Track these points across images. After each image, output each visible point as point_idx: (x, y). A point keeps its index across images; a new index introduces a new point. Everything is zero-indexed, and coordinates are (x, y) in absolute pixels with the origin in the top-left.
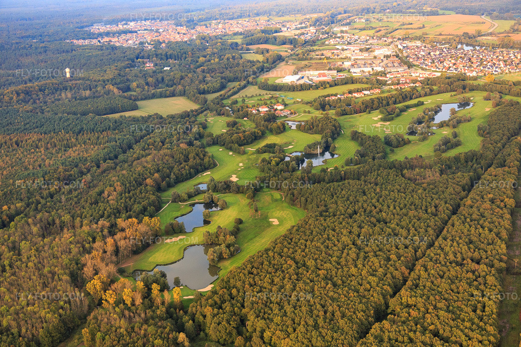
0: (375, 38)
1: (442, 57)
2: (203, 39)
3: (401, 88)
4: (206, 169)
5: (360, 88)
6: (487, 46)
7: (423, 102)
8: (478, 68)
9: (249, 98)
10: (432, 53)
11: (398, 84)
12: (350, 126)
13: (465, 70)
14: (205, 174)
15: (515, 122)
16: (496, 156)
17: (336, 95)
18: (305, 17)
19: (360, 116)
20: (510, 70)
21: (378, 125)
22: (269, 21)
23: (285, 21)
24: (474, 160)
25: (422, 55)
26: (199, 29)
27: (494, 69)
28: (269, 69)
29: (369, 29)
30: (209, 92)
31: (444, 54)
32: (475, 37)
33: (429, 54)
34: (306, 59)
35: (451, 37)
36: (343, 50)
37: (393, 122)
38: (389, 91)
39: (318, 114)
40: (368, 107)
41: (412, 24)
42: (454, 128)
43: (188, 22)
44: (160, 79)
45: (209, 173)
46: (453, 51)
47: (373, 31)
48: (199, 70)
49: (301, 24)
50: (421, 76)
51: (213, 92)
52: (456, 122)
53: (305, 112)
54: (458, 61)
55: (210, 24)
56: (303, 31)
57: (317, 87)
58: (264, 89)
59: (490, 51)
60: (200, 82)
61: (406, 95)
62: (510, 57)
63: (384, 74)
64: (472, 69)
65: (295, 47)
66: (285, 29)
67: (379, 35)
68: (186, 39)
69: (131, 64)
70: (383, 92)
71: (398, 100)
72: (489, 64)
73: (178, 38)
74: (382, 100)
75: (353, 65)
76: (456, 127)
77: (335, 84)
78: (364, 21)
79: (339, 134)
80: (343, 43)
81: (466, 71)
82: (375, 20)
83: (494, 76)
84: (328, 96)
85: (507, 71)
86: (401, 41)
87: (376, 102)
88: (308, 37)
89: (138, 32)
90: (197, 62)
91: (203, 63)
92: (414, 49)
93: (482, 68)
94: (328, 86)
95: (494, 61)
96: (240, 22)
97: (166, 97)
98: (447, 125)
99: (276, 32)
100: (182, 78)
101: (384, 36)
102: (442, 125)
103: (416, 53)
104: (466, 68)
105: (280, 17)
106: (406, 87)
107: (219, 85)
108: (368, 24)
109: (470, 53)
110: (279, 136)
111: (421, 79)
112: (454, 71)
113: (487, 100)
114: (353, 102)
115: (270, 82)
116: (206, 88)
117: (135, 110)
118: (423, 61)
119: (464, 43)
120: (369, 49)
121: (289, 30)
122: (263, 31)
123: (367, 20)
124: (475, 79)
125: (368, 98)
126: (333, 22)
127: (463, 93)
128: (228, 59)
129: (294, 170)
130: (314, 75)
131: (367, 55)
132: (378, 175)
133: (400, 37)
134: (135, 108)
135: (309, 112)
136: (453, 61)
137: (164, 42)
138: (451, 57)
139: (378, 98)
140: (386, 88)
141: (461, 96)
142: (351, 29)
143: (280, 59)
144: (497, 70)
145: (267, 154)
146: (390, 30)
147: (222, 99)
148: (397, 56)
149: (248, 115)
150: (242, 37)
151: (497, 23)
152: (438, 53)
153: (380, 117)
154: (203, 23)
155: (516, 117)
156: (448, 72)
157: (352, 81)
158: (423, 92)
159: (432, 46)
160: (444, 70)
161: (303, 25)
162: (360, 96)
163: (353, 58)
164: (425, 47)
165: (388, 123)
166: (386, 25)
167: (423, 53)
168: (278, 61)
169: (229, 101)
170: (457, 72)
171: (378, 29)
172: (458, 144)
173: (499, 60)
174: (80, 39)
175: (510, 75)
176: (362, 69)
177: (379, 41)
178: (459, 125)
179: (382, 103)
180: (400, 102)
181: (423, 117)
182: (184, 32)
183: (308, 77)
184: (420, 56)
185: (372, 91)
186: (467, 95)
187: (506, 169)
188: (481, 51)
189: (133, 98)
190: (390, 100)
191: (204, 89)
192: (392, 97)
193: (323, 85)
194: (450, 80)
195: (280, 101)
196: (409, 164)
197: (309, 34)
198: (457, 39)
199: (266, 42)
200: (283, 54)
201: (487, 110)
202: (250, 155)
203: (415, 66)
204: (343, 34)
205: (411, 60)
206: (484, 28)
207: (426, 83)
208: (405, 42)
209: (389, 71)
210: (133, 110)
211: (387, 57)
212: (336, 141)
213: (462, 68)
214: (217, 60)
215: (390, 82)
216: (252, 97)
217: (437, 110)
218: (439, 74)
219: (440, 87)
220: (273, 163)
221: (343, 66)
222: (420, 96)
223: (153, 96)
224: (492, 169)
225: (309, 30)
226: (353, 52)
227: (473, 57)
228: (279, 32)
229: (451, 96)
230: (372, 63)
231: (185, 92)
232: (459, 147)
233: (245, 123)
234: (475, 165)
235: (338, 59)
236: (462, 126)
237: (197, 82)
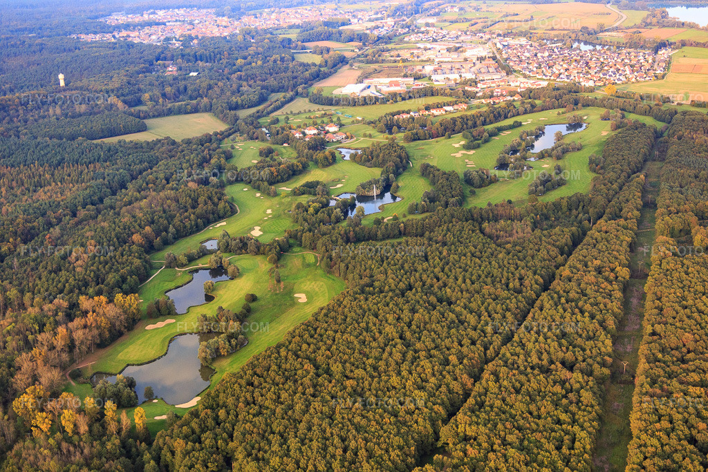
0: (468, 33)
1: (551, 60)
2: (248, 34)
3: (494, 102)
4: (220, 218)
5: (440, 102)
6: (611, 44)
7: (521, 122)
8: (597, 75)
9: (295, 114)
10: (539, 55)
11: (491, 97)
12: (422, 156)
13: (579, 78)
14: (218, 225)
15: (639, 153)
16: (610, 202)
17: (408, 112)
18: (383, 4)
19: (437, 142)
20: (638, 78)
21: (459, 155)
22: (336, 9)
23: (358, 10)
24: (580, 207)
25: (525, 57)
26: (245, 19)
27: (618, 77)
28: (326, 76)
29: (463, 21)
30: (243, 107)
31: (554, 56)
32: (596, 33)
33: (536, 55)
34: (377, 62)
35: (566, 32)
36: (426, 49)
37: (479, 150)
38: (479, 107)
39: (382, 138)
40: (448, 129)
41: (517, 14)
42: (558, 159)
43: (233, 10)
44: (182, 88)
45: (225, 223)
46: (566, 51)
47: (467, 24)
48: (234, 77)
49: (377, 13)
50: (522, 85)
51: (249, 107)
52: (561, 151)
53: (365, 136)
54: (572, 66)
55: (261, 14)
56: (378, 23)
57: (385, 101)
58: (316, 103)
59: (614, 52)
60: (233, 93)
61: (499, 113)
62: (639, 60)
63: (474, 83)
64: (589, 76)
65: (364, 44)
66: (356, 20)
67: (474, 30)
68: (226, 34)
69: (146, 68)
70: (470, 108)
71: (488, 120)
72: (612, 70)
73: (216, 32)
74: (467, 120)
75: (435, 71)
76: (560, 159)
77: (409, 96)
78: (457, 10)
79: (405, 168)
80: (428, 41)
81: (581, 80)
82: (471, 9)
83: (616, 87)
84: (398, 113)
85: (634, 80)
86: (502, 38)
87: (458, 123)
88: (383, 32)
89: (167, 24)
90: (234, 65)
91: (241, 67)
92: (516, 49)
93: (602, 76)
94: (399, 99)
95: (618, 66)
96: (299, 11)
97: (187, 113)
98: (550, 156)
99: (343, 24)
100: (210, 87)
101: (480, 30)
102: (542, 156)
103: (519, 54)
104: (581, 75)
105: (352, 4)
106: (502, 101)
107: (256, 97)
108: (461, 14)
109: (588, 54)
110: (326, 169)
111: (522, 90)
112: (566, 80)
113: (605, 120)
114: (429, 122)
115: (325, 94)
116: (240, 102)
117: (143, 131)
118: (526, 65)
119: (582, 41)
120: (459, 48)
121: (360, 21)
122: (326, 24)
123: (461, 9)
124: (592, 90)
125: (449, 117)
126: (417, 12)
127: (574, 109)
128: (275, 61)
129: (338, 220)
130: (383, 85)
131: (456, 56)
132: (448, 230)
133: (501, 32)
134: (143, 128)
135: (370, 136)
136: (565, 66)
137: (197, 37)
138: (563, 60)
139: (461, 118)
140: (475, 102)
141: (570, 115)
142: (439, 21)
143: (343, 61)
144: (621, 78)
145: (306, 196)
146: (489, 23)
147: (259, 117)
148: (494, 58)
149: (288, 139)
150: (298, 30)
151: (626, 14)
152: (546, 54)
153: (463, 143)
154: (252, 12)
155: (640, 146)
156: (558, 80)
157: (431, 92)
158: (521, 109)
159: (540, 45)
160: (552, 78)
161: (379, 16)
162: (440, 113)
163: (437, 60)
164: (531, 46)
165: (472, 152)
166: (484, 16)
167: (527, 54)
168: (340, 64)
169: (267, 120)
170: (569, 81)
171: (473, 22)
172: (561, 183)
173: (625, 65)
174: (91, 33)
175: (638, 85)
176: (446, 76)
177: (474, 38)
178: (565, 154)
179: (467, 124)
180: (491, 123)
181: (519, 144)
182: (224, 24)
183: (376, 86)
185: (456, 107)
186: (578, 113)
187: (622, 222)
188: (602, 52)
189: (142, 115)
190: (477, 119)
191: (237, 102)
192: (481, 115)
193: (394, 97)
194: (559, 92)
195: (335, 119)
196: (493, 213)
197: (385, 28)
198: (573, 36)
199: (329, 37)
200: (348, 55)
201: (605, 133)
202: (283, 198)
203: (515, 71)
204: (428, 28)
205: (511, 64)
206: (607, 22)
207: (527, 96)
208: (506, 39)
209: (481, 78)
210: (139, 131)
211: (481, 59)
212: (401, 178)
213: (576, 75)
214: (259, 63)
215: (480, 94)
216: (298, 114)
217: (539, 134)
218: (544, 84)
219: (544, 102)
220: (311, 210)
221: (423, 72)
222: (518, 114)
223: (170, 112)
224: (602, 221)
225: (386, 23)
226: (438, 52)
227: (591, 59)
228: (347, 25)
229: (559, 114)
230: (460, 67)
231: (211, 106)
232: (563, 187)
233: (284, 151)
234: (581, 215)
235: (417, 61)
236: (568, 156)
237: (228, 93)
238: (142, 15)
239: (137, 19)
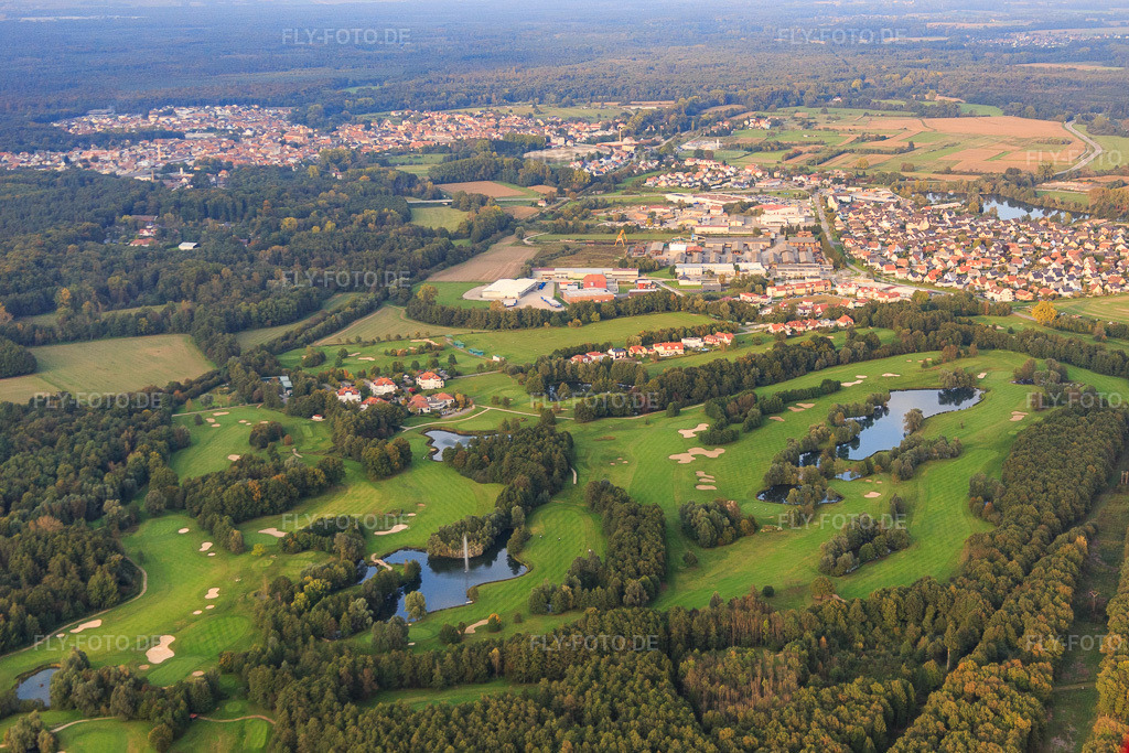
0: (776, 175)
1: (934, 239)
2: (337, 162)
3: (793, 331)
5: (677, 327)
6: (1063, 206)
7: (838, 383)
8: (1022, 276)
9: (365, 344)
10: (909, 226)
11: (789, 318)
12: (604, 458)
13: (984, 280)
14: (81, 628)
15: (1083, 474)
17: (603, 349)
18: (624, 108)
19: (647, 423)
20: (1107, 287)
21: (685, 458)
22: (530, 116)
23: (572, 120)
24: (928, 617)
25: (881, 229)
26: (345, 132)
27: (1065, 281)
28: (462, 257)
29: (773, 149)
30: (261, 323)
31: (940, 230)
32: (1034, 182)
33: (903, 228)
34: (574, 230)
35: (973, 178)
36: (682, 206)
37: (734, 448)
38: (758, 342)
39: (530, 408)
40: (677, 392)
41: (884, 138)
42: (902, 479)
43: (328, 112)
44: (147, 277)
45: (97, 623)
46: (967, 221)
47: (779, 155)
49: (606, 127)
50: (860, 295)
51: (274, 324)
52: (913, 460)
53: (496, 401)
54: (973, 254)
55: (380, 121)
56: (604, 148)
57: (562, 320)
58: (419, 320)
59: (1065, 226)
60: (247, 293)
61: (794, 359)
62: (1115, 245)
63: (760, 284)
64: (1005, 278)
65: (561, 192)
66: (561, 141)
67: (789, 167)
68: (292, 161)
70: (737, 344)
71: (768, 374)
72: (1054, 265)
73: (274, 155)
74: (722, 373)
75: (689, 254)
76: (909, 478)
77: (616, 310)
78: (767, 126)
79: (556, 489)
80: (692, 189)
81: (987, 286)
82: (795, 125)
83: (1060, 304)
84: (583, 350)
85: (1098, 290)
86: (843, 187)
87: (700, 381)
88: (607, 166)
89: (187, 136)
90: (278, 229)
91: (291, 233)
92: (865, 211)
93: (1032, 278)
94: (595, 316)
95: (1069, 257)
96: (457, 117)
97: (138, 334)
98: (886, 469)
99: (534, 147)
100: (204, 277)
101: (802, 169)
102: (867, 470)
103: (869, 223)
104: (989, 275)
105: (565, 106)
106: (810, 328)
107: (293, 302)
108: (773, 135)
109: (1012, 228)
110: (384, 483)
111: (858, 304)
112: (955, 285)
113: (1026, 382)
114: (640, 376)
115: (440, 300)
116: (254, 312)
117: (26, 373)
118: (879, 247)
119: (1005, 198)
120: (750, 205)
121: (569, 143)
122: (499, 146)
123: (775, 123)
124: (1005, 310)
125: (697, 362)
126: (686, 127)
127: (959, 356)
128: (365, 223)
129: (358, 627)
130: (577, 282)
131: (739, 224)
133: (843, 175)
134: (29, 368)
135: (506, 403)
136: (959, 253)
137: (229, 167)
138: (957, 240)
139: (710, 368)
140: (754, 329)
141: (952, 367)
142: (725, 148)
143: (505, 226)
144: (1072, 284)
145: (310, 554)
146: (821, 155)
147: (286, 349)
148: (816, 231)
149: (323, 407)
150: (440, 157)
151: (1101, 144)
152: (925, 225)
153: (703, 427)
154: (365, 117)
155: (1088, 457)
156: (939, 284)
157: (666, 304)
158: (845, 351)
159: (916, 205)
160: (927, 279)
161: (611, 132)
162: (673, 352)
163: (698, 230)
164: (898, 205)
165: (718, 452)
166: (817, 140)
167: (885, 225)
168: (499, 234)
169: (304, 354)
170: (960, 287)
171: (791, 152)
172: (895, 545)
173: (1083, 255)
175: (1106, 301)
176: (707, 266)
177: (785, 185)
178: (921, 467)
179: (719, 383)
180: (775, 380)
181: (823, 438)
182: (299, 139)
183: (557, 285)
184: (877, 233)
185: (709, 340)
186: (965, 364)
188: (1041, 224)
189: (38, 336)
190: (745, 372)
191: (249, 313)
192: (754, 364)
193: (583, 313)
194: (932, 313)
195: (444, 360)
196: (719, 625)
197: (613, 158)
198: (987, 188)
199: (494, 174)
200: (523, 212)
201: (1018, 417)
202: (257, 557)
203: (853, 261)
204: (698, 161)
205: (849, 244)
207: (865, 319)
208: (849, 189)
209: (780, 274)
210: (18, 374)
211: (789, 231)
212: (542, 513)
213: (979, 274)
214: (330, 225)
215: (769, 311)
216: (374, 343)
217: (875, 409)
218: (906, 292)
219: (899, 334)
220: (300, 599)
221: (664, 257)
222: (838, 363)
223: (102, 332)
225: (618, 148)
226: (706, 214)
227: (1015, 240)
228: (542, 149)
229: (925, 365)
230: (741, 249)
231: (192, 320)
232: (902, 554)
233: (308, 432)
234: (925, 638)
235: (659, 232)
236: (929, 471)
237: (236, 293)
238: (146, 117)
239: (133, 123)
